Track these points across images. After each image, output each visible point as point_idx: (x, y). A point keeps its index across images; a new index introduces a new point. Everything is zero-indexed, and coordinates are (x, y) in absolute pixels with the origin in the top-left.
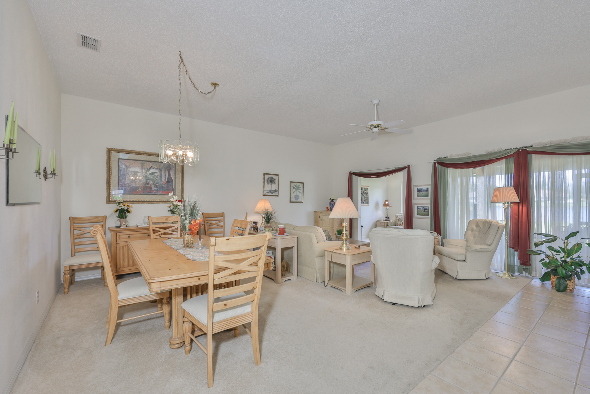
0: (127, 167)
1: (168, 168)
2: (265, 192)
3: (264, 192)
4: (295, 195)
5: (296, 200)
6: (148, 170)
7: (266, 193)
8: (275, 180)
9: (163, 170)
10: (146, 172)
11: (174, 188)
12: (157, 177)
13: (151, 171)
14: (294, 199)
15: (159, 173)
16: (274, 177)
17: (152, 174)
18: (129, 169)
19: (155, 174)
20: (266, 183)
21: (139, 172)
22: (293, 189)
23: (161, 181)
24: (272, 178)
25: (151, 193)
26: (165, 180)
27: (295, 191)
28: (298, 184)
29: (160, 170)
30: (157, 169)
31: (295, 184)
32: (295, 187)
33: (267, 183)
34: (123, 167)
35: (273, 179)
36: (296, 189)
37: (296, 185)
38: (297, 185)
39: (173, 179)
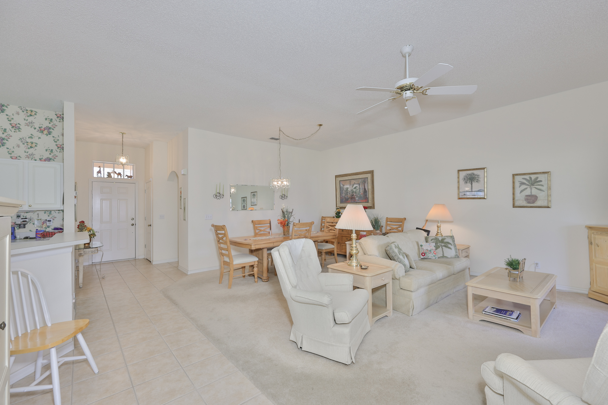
0: (343, 185)
1: (363, 182)
2: (461, 194)
3: (459, 194)
4: (527, 196)
5: (529, 203)
6: (353, 186)
7: (462, 196)
8: (478, 176)
9: (361, 184)
10: (352, 187)
11: (368, 197)
12: (358, 190)
13: (355, 186)
14: (525, 202)
15: (358, 186)
16: (475, 172)
17: (355, 188)
18: (344, 187)
19: (356, 188)
20: (462, 182)
21: (349, 188)
22: (520, 187)
23: (360, 192)
24: (473, 174)
25: (355, 201)
26: (362, 192)
27: (526, 188)
28: (533, 177)
29: (359, 185)
30: (358, 184)
31: (527, 177)
32: (525, 181)
33: (464, 182)
34: (342, 186)
35: (474, 176)
36: (528, 185)
37: (529, 179)
38: (531, 178)
39: (367, 190)
